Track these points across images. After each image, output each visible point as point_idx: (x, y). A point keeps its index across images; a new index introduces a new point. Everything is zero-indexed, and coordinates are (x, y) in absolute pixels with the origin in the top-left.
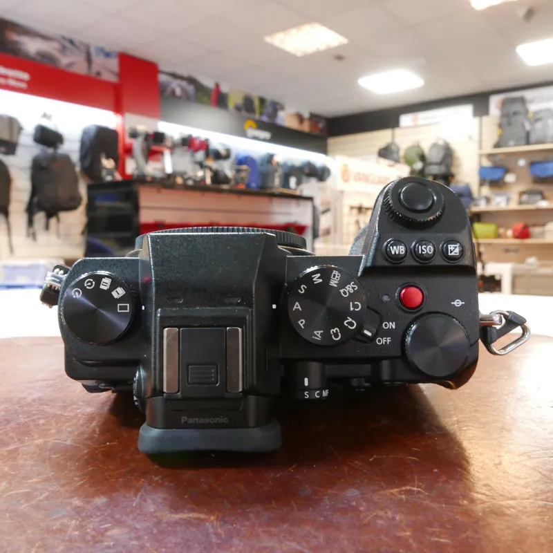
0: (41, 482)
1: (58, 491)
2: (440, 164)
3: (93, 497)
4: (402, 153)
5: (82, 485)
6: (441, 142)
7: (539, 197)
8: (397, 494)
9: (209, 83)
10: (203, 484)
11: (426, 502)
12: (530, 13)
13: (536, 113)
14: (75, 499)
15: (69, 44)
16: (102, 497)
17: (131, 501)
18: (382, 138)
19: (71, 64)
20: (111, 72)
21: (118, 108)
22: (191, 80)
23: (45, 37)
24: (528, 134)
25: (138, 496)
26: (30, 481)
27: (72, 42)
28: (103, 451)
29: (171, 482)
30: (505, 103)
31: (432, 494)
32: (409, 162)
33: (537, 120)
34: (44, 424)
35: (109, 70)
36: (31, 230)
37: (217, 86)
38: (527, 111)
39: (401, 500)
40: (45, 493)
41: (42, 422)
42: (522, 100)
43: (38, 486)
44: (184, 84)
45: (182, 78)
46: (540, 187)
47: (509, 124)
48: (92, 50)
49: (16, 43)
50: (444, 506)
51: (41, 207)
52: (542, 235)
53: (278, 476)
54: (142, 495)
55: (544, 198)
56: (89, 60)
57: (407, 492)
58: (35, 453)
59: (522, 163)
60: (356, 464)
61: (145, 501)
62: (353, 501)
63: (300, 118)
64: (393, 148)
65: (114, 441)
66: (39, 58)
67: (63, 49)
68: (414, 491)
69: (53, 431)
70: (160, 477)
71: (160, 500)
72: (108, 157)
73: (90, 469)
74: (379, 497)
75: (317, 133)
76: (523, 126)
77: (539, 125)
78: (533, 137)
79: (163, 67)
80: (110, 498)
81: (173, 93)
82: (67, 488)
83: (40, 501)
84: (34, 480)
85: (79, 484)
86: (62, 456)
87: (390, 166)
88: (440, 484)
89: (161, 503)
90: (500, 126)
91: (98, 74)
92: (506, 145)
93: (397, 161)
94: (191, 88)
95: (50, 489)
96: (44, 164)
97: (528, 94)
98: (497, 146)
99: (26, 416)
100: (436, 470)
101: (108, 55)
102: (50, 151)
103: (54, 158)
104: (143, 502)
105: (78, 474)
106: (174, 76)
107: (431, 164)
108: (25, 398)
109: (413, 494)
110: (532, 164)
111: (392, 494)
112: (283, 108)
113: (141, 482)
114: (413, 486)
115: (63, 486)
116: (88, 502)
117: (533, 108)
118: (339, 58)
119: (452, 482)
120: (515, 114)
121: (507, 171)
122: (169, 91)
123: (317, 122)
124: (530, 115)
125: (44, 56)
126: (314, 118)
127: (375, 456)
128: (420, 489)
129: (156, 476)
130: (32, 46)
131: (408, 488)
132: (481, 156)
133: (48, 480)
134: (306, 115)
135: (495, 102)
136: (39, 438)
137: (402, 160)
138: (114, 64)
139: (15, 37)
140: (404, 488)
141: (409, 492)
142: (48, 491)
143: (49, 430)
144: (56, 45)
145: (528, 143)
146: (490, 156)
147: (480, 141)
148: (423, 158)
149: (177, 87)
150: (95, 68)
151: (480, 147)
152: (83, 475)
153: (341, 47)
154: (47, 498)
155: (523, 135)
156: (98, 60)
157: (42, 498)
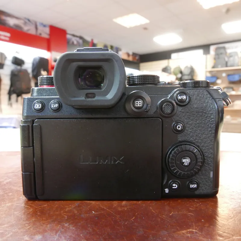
0: (9, 227)
1: (17, 232)
2: (189, 75)
3: (35, 235)
4: (172, 70)
5: (29, 229)
6: (189, 66)
7: (231, 90)
8: (185, 233)
9: (89, 39)
10: (89, 228)
11: (201, 238)
12: (228, 11)
13: (230, 54)
14: (26, 236)
15: (28, 21)
16: (39, 235)
17: (54, 237)
18: (163, 63)
19: (28, 30)
20: (46, 33)
21: (49, 49)
22: (81, 38)
23: (17, 18)
24: (227, 63)
25: (57, 235)
26: (3, 226)
27: (29, 20)
28: (40, 210)
29: (73, 227)
30: (217, 49)
31: (203, 234)
32: (175, 74)
33: (231, 56)
34: (11, 195)
35: (45, 33)
36: (10, 102)
37: (92, 40)
38: (226, 53)
39: (188, 237)
40: (11, 233)
41: (10, 194)
42: (224, 48)
43: (7, 229)
44: (78, 39)
45: (77, 36)
46: (232, 85)
47: (219, 58)
48: (38, 24)
49: (4, 20)
50: (210, 240)
51: (14, 92)
52: (233, 106)
53: (126, 223)
54: (59, 234)
55: (233, 90)
56: (36, 28)
57: (190, 232)
58: (6, 211)
59: (224, 75)
60: (163, 217)
61: (61, 237)
62: (164, 238)
63: (128, 55)
64: (169, 68)
65: (46, 205)
66: (14, 27)
67: (25, 23)
68: (194, 232)
69: (16, 199)
70: (68, 224)
71: (68, 237)
72: (44, 70)
73: (33, 220)
74: (177, 235)
75: (135, 61)
76: (225, 59)
77: (231, 59)
78: (229, 64)
79: (68, 31)
80: (43, 236)
81: (73, 43)
82: (22, 230)
83: (8, 237)
84: (5, 226)
85: (28, 228)
86: (20, 212)
87: (167, 76)
88: (206, 228)
89: (69, 239)
90: (215, 59)
91: (40, 34)
92: (217, 67)
93: (170, 73)
94: (81, 41)
95: (14, 231)
96: (16, 73)
97: (227, 45)
98: (213, 67)
99: (3, 191)
100: (203, 220)
101: (45, 26)
102: (19, 67)
103: (20, 71)
104: (59, 238)
105: (27, 222)
106: (74, 36)
107: (185, 75)
108: (3, 182)
109: (193, 234)
110: (228, 75)
111: (183, 234)
112: (121, 50)
113: (58, 227)
114: (193, 229)
115: (19, 229)
116: (32, 238)
117: (229, 51)
118: (145, 29)
119: (212, 227)
120: (221, 54)
121: (217, 78)
122: (71, 42)
123: (135, 57)
124: (228, 54)
125: (17, 26)
126: (134, 55)
127: (172, 213)
128: (196, 231)
129: (66, 223)
130: (11, 22)
131: (191, 230)
132: (206, 72)
133: (12, 226)
134: (131, 53)
135: (212, 49)
136: (9, 203)
137: (172, 73)
138: (47, 30)
139: (4, 18)
140: (189, 230)
141: (191, 232)
142: (12, 232)
143: (14, 198)
144: (22, 21)
145: (227, 66)
146: (210, 72)
147: (206, 66)
148: (181, 72)
149: (75, 40)
150: (39, 32)
151: (206, 68)
152: (30, 223)
153: (146, 24)
154: (11, 236)
155: (225, 63)
156: (40, 28)
157: (9, 235)
